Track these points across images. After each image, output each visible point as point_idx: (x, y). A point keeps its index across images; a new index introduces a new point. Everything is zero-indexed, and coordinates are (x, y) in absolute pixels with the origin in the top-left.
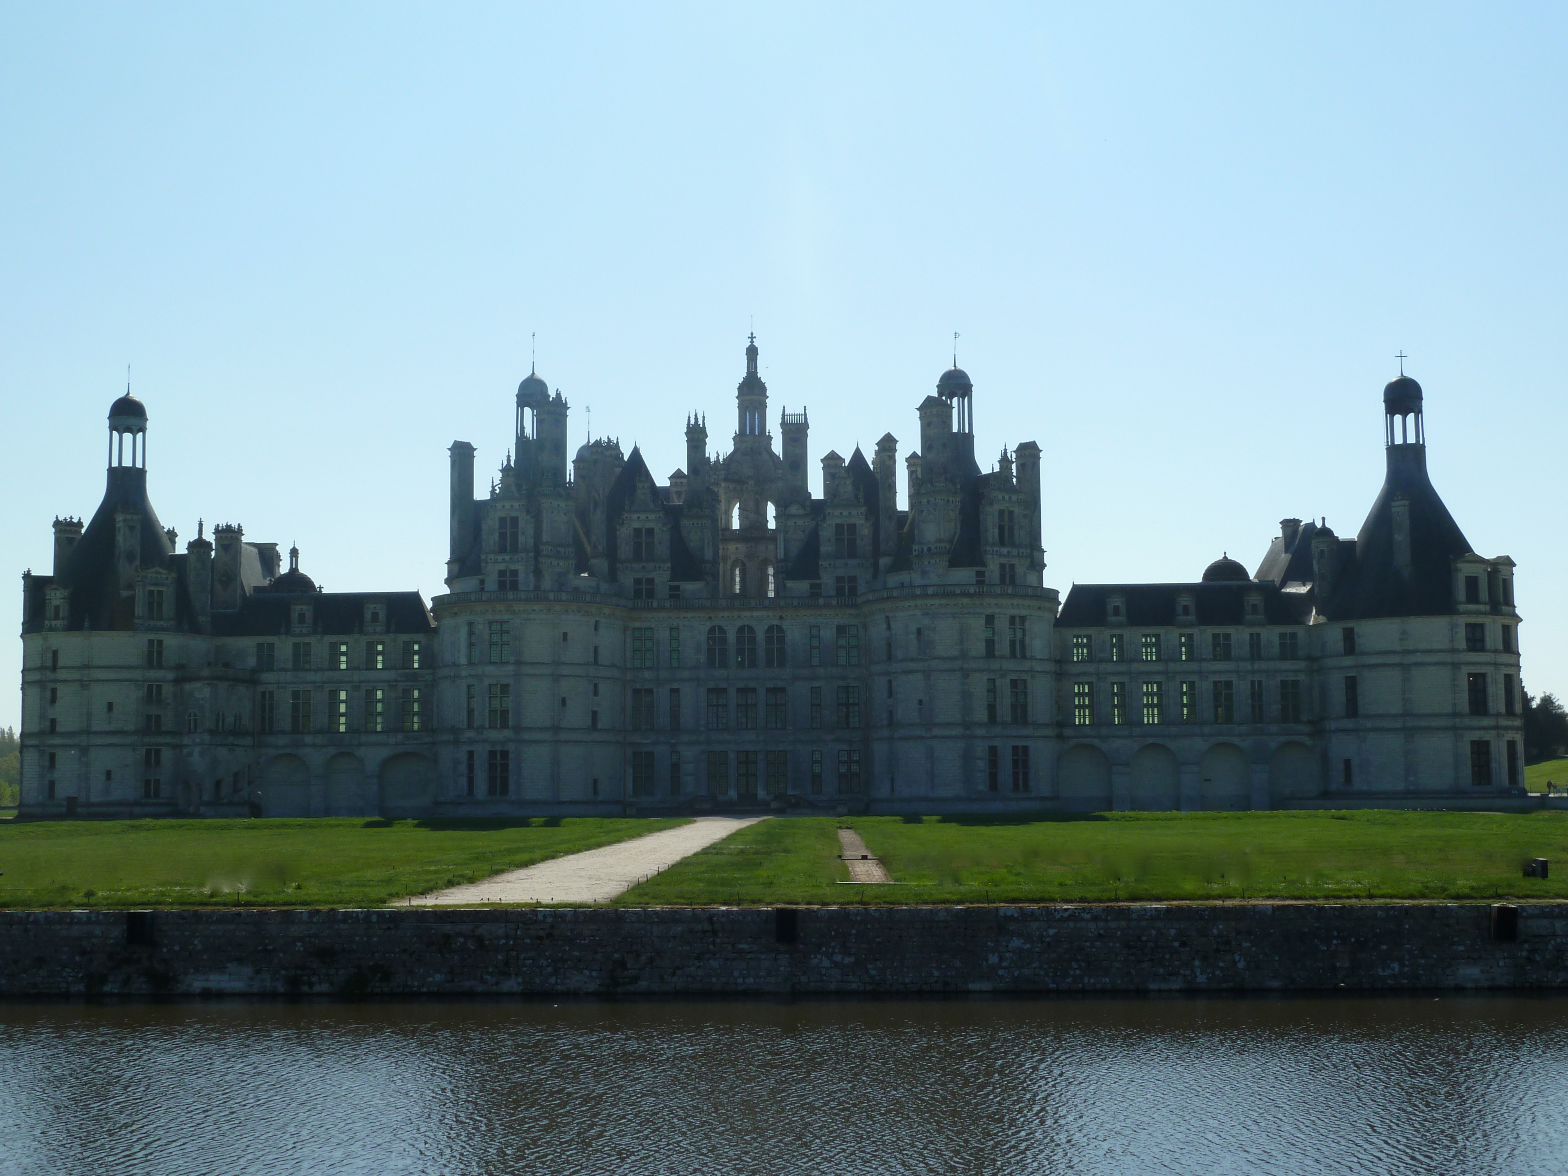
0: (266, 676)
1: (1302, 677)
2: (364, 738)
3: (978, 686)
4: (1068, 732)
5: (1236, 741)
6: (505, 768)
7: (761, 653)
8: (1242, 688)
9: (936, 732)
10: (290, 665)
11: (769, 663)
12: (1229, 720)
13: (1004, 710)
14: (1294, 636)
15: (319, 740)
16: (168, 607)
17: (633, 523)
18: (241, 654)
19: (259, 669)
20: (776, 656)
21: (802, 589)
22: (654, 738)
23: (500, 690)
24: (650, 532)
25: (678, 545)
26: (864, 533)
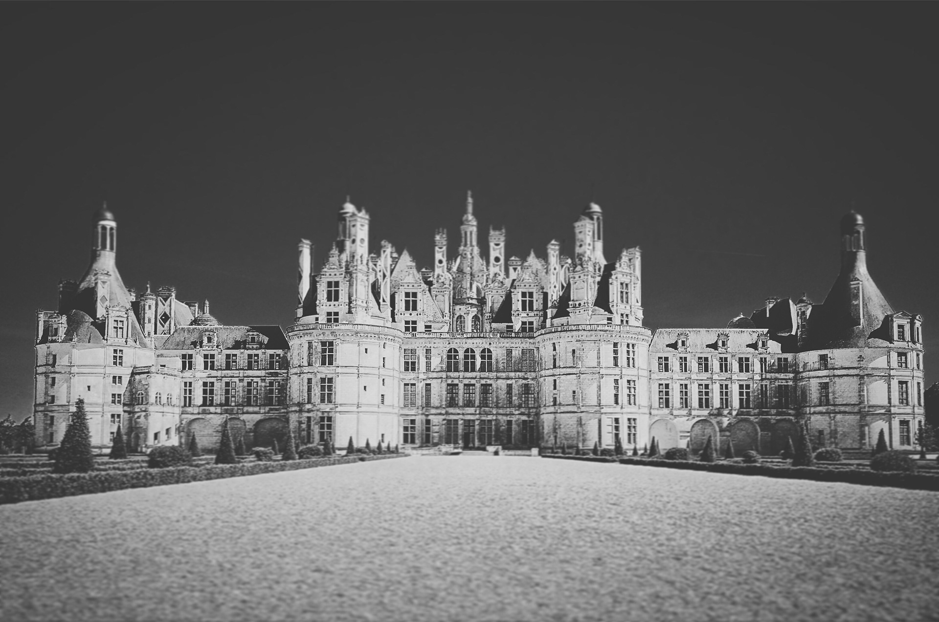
0: (188, 374)
1: (790, 383)
2: (245, 409)
3: (609, 382)
4: (654, 412)
5: (751, 419)
6: (330, 426)
7: (478, 364)
8: (756, 389)
9: (583, 409)
10: (201, 367)
11: (483, 370)
13: (623, 399)
14: (786, 359)
15: (219, 410)
16: (127, 331)
17: (405, 289)
18: (172, 359)
19: (184, 368)
20: (487, 366)
21: (502, 328)
22: (415, 412)
23: (327, 381)
24: (414, 295)
25: (430, 304)
26: (538, 297)
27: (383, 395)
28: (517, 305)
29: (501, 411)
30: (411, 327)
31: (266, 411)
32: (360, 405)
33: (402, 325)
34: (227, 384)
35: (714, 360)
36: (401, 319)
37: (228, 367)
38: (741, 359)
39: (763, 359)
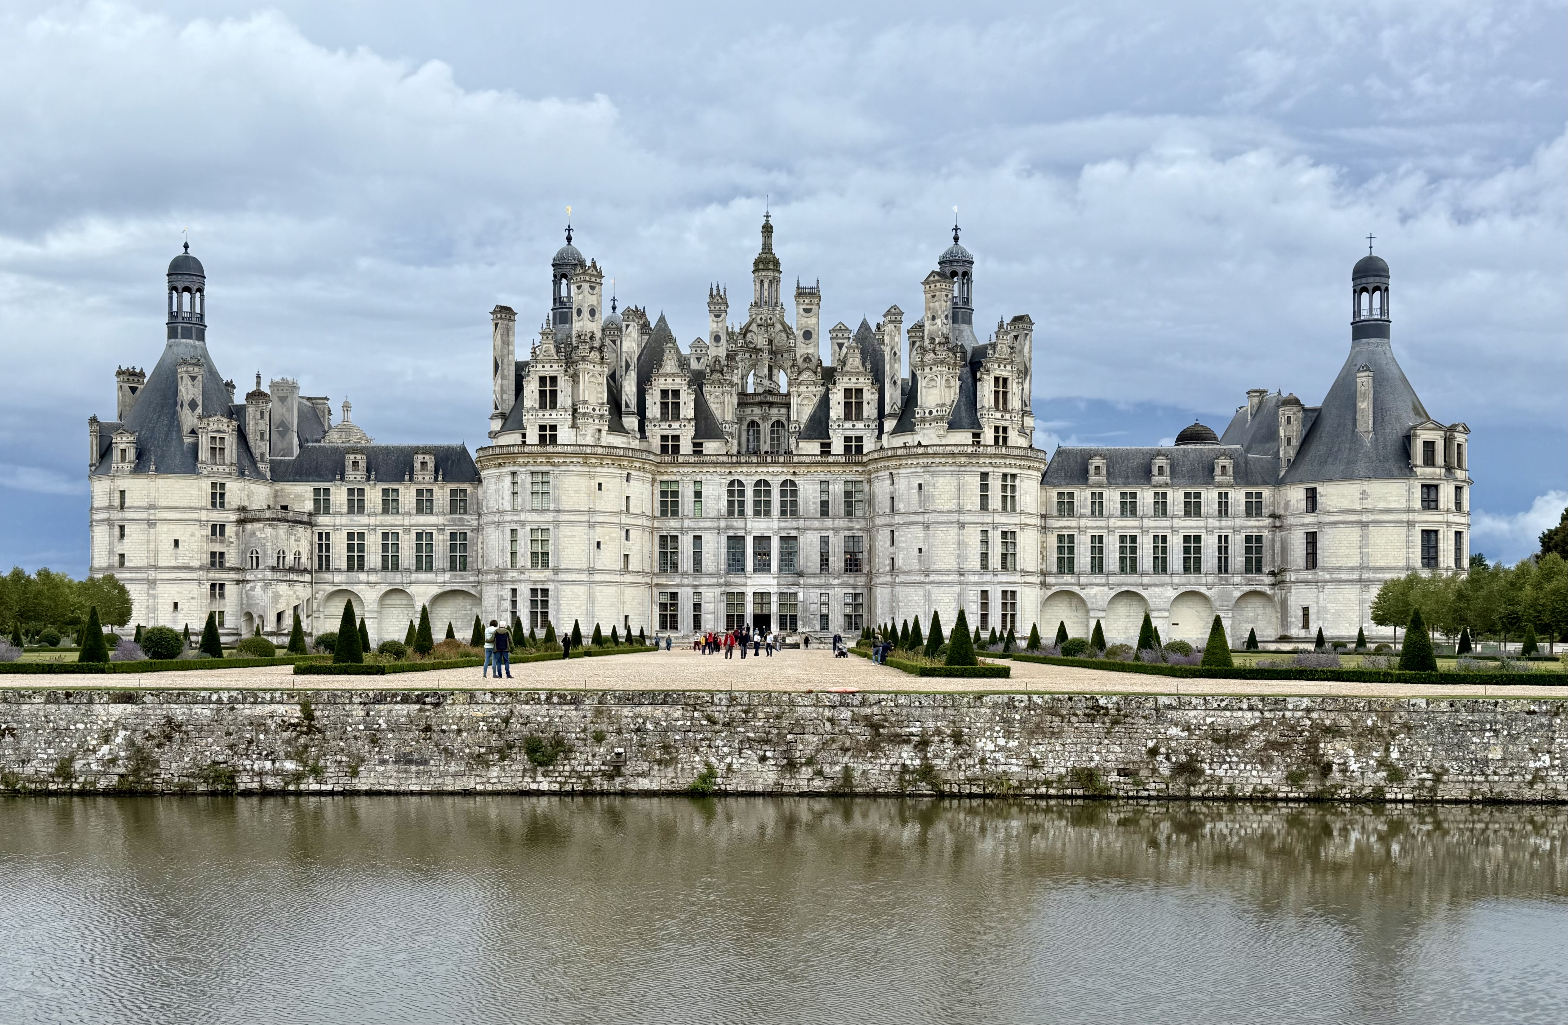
0: (322, 519)
1: (1265, 533)
2: (414, 576)
3: (973, 537)
4: (1050, 580)
5: (1203, 590)
6: (545, 603)
7: (776, 508)
8: (1209, 544)
9: (933, 577)
10: (345, 509)
11: (783, 515)
12: (1197, 570)
13: (995, 560)
15: (373, 578)
16: (230, 453)
17: (660, 383)
18: (299, 498)
19: (316, 512)
20: (789, 508)
21: (813, 447)
22: (677, 580)
23: (541, 534)
24: (676, 393)
25: (701, 406)
26: (870, 396)
27: (626, 556)
28: (836, 411)
29: (812, 581)
30: (670, 446)
31: (446, 580)
32: (591, 571)
33: (656, 443)
34: (385, 536)
35: (1146, 497)
36: (655, 433)
37: (385, 511)
38: (1187, 495)
39: (1223, 496)
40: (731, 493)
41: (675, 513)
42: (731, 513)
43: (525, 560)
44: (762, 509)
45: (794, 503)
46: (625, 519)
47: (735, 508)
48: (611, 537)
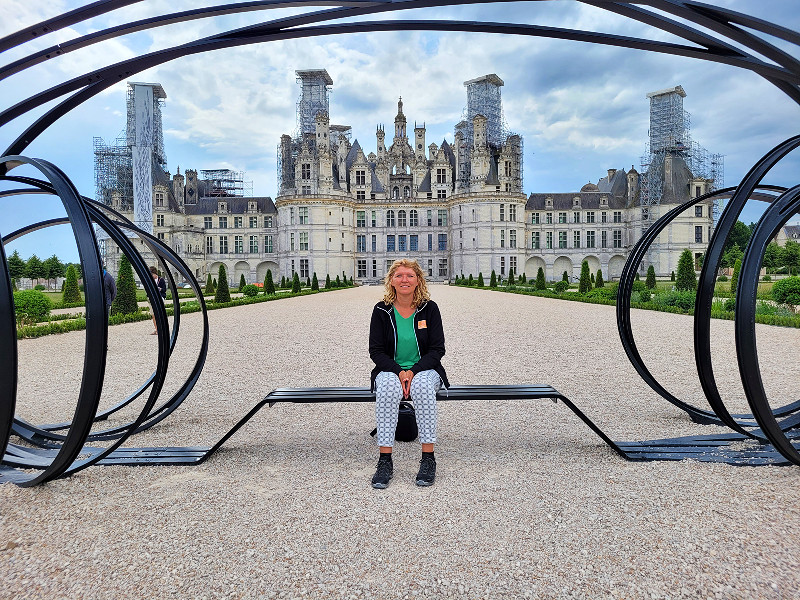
0: (208, 231)
1: (623, 230)
2: (249, 256)
3: (498, 232)
4: (529, 252)
5: (595, 255)
6: (307, 266)
7: (408, 222)
8: (598, 235)
9: (480, 251)
10: (218, 226)
11: (411, 225)
12: (593, 246)
13: (507, 243)
14: (620, 213)
15: (232, 256)
16: (165, 202)
17: (356, 169)
18: (198, 221)
19: (206, 227)
20: (414, 222)
21: (425, 195)
22: (366, 255)
23: (304, 235)
24: (363, 173)
25: (374, 179)
26: (449, 173)
27: (343, 244)
28: (434, 179)
29: (424, 254)
30: (361, 196)
31: (265, 257)
32: (327, 251)
33: (355, 195)
34: (236, 237)
35: (570, 215)
36: (354, 190)
37: (236, 227)
38: (588, 213)
39: (604, 213)
40: (388, 216)
41: (364, 226)
42: (388, 225)
43: (297, 246)
44: (402, 223)
45: (416, 220)
46: (342, 228)
47: (390, 222)
48: (336, 236)
